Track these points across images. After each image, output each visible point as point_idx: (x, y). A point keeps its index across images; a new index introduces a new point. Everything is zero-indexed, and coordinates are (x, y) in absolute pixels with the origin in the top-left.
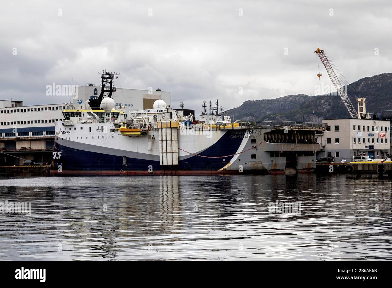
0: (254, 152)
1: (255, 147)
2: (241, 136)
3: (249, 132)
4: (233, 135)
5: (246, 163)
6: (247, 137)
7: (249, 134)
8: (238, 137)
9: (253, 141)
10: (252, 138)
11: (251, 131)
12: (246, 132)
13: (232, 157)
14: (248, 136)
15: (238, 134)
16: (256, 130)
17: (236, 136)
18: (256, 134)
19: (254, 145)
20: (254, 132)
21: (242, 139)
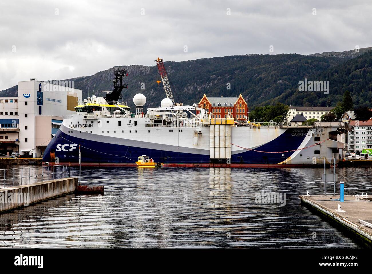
0: (318, 148)
1: (319, 144)
2: (303, 134)
3: (312, 130)
4: (294, 133)
5: (309, 157)
6: (310, 135)
7: (312, 132)
8: (300, 134)
9: (317, 139)
10: (316, 136)
11: (315, 130)
12: (310, 131)
13: (293, 152)
14: (312, 134)
15: (300, 132)
16: (320, 129)
17: (298, 133)
18: (321, 133)
19: (318, 142)
20: (318, 130)
21: (304, 137)
